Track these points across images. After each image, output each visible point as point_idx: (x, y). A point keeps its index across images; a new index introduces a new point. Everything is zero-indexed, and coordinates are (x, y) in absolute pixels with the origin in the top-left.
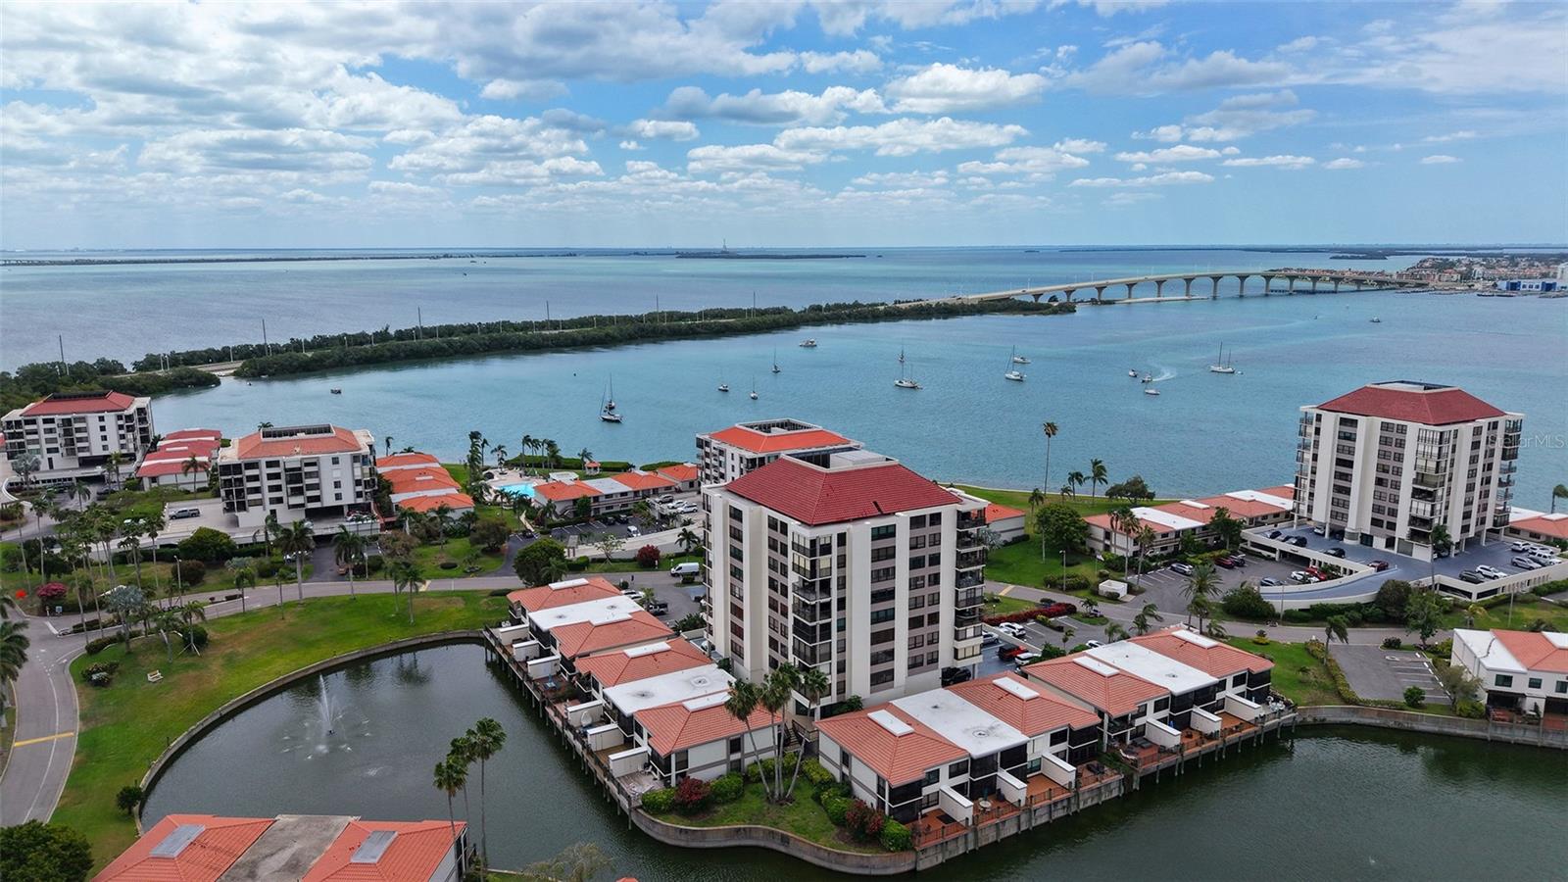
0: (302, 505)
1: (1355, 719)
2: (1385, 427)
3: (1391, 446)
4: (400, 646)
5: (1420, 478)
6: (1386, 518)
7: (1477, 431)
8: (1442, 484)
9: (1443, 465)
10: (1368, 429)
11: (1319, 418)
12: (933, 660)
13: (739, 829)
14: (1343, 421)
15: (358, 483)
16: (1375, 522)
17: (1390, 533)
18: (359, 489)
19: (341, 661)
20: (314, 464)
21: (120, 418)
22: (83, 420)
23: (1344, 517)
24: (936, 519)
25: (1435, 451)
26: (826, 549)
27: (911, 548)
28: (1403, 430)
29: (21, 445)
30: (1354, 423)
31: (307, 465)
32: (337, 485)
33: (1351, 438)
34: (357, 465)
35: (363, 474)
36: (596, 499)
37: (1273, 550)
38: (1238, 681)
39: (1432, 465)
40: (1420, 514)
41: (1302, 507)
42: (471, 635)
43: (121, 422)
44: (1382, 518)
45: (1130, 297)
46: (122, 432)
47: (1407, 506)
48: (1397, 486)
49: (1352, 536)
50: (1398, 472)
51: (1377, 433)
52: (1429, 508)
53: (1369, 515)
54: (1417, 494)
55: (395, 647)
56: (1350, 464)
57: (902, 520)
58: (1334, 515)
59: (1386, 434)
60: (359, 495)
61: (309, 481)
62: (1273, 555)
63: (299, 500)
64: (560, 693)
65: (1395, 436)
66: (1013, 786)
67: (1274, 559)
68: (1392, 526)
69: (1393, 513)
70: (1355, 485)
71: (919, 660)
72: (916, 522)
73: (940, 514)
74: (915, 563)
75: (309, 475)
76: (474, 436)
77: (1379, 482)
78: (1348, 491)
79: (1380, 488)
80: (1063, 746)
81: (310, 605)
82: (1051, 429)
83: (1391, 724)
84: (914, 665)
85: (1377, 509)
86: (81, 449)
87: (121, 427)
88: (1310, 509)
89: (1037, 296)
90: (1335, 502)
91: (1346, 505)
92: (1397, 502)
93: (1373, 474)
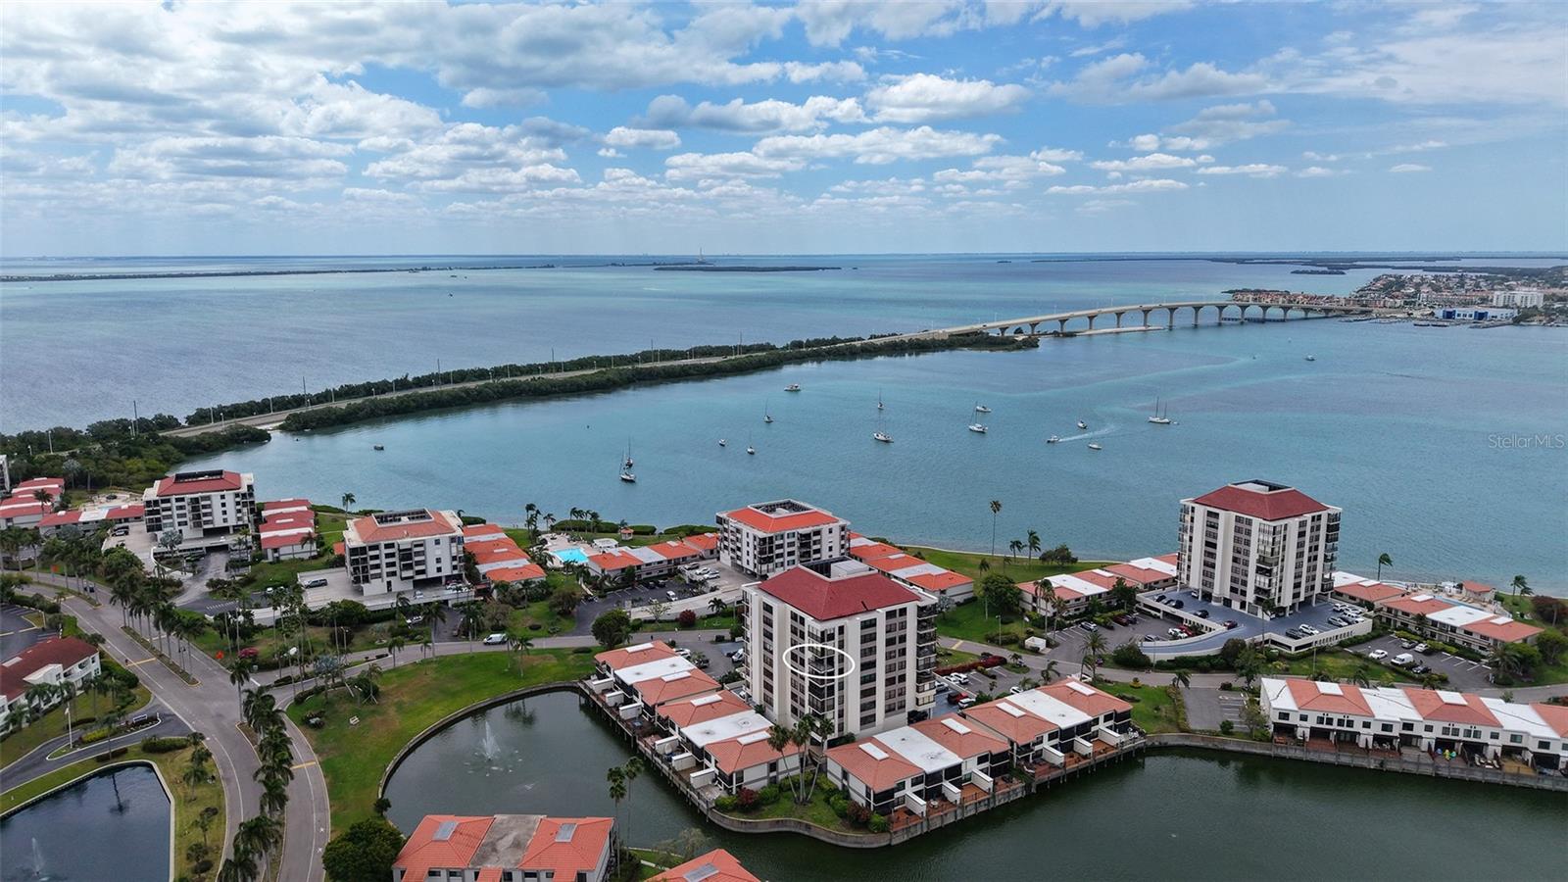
0: (412, 577)
1: (1187, 743)
2: (1238, 519)
3: (1242, 533)
4: (517, 694)
5: (1262, 560)
6: (1240, 587)
7: (1303, 524)
8: (1277, 564)
9: (1276, 550)
10: (1227, 519)
11: (1193, 509)
12: (902, 706)
13: (778, 821)
14: (1210, 514)
15: (454, 558)
16: (1233, 590)
17: (1242, 598)
18: (455, 563)
19: (478, 707)
20: (421, 545)
21: (237, 495)
22: (208, 498)
23: (1211, 585)
24: (903, 612)
25: (1271, 540)
26: (831, 637)
27: (887, 632)
28: (1249, 522)
29: (158, 520)
30: (1216, 515)
31: (416, 546)
32: (438, 560)
33: (1215, 526)
34: (454, 544)
35: (458, 552)
36: (639, 567)
37: (1159, 611)
38: (1107, 718)
39: (1269, 550)
40: (1262, 586)
41: (1182, 576)
42: (567, 685)
43: (238, 499)
44: (1237, 587)
45: (1090, 328)
46: (239, 507)
47: (1254, 580)
48: (1246, 564)
49: (1218, 600)
50: (1247, 553)
51: (1233, 524)
52: (1267, 581)
53: (1228, 584)
54: (1259, 570)
55: (513, 695)
56: (1214, 546)
57: (880, 615)
58: (1205, 584)
59: (1239, 525)
60: (455, 568)
61: (417, 559)
62: (1158, 614)
63: (410, 573)
64: (646, 730)
65: (1244, 526)
66: (952, 791)
67: (1159, 617)
68: (1244, 593)
69: (1245, 583)
70: (1218, 562)
71: (892, 707)
72: (890, 615)
73: (905, 609)
74: (890, 642)
75: (418, 554)
76: (530, 507)
77: (1235, 560)
78: (1213, 566)
79: (1236, 565)
80: (986, 765)
81: (443, 662)
82: (996, 506)
83: (1210, 745)
84: (889, 710)
85: (1234, 580)
86: (206, 522)
87: (238, 503)
88: (1188, 577)
89: (1003, 329)
90: (1205, 573)
91: (1212, 576)
92: (1247, 575)
93: (1230, 554)
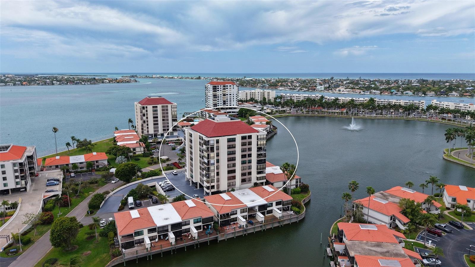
2: (163, 107)
3: (165, 110)
5: (173, 117)
10: (159, 107)
11: (146, 107)
14: (153, 107)
16: (164, 130)
23: (158, 131)
28: (167, 106)
30: (157, 107)
33: (156, 111)
44: (166, 129)
47: (171, 124)
48: (168, 120)
50: (168, 117)
53: (162, 129)
54: (173, 120)
56: (157, 117)
58: (155, 131)
59: (163, 108)
65: (165, 108)
68: (168, 130)
69: (168, 126)
70: (159, 122)
77: (163, 120)
78: (157, 124)
79: (164, 122)
82: (55, 130)
85: (164, 127)
88: (148, 131)
90: (154, 128)
91: (157, 128)
92: (168, 124)
